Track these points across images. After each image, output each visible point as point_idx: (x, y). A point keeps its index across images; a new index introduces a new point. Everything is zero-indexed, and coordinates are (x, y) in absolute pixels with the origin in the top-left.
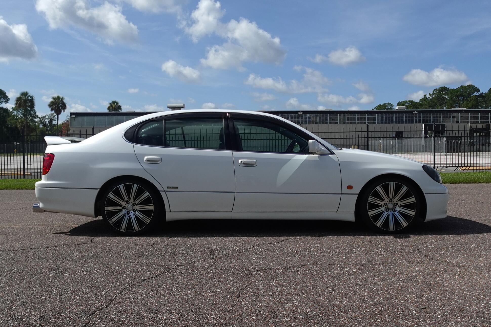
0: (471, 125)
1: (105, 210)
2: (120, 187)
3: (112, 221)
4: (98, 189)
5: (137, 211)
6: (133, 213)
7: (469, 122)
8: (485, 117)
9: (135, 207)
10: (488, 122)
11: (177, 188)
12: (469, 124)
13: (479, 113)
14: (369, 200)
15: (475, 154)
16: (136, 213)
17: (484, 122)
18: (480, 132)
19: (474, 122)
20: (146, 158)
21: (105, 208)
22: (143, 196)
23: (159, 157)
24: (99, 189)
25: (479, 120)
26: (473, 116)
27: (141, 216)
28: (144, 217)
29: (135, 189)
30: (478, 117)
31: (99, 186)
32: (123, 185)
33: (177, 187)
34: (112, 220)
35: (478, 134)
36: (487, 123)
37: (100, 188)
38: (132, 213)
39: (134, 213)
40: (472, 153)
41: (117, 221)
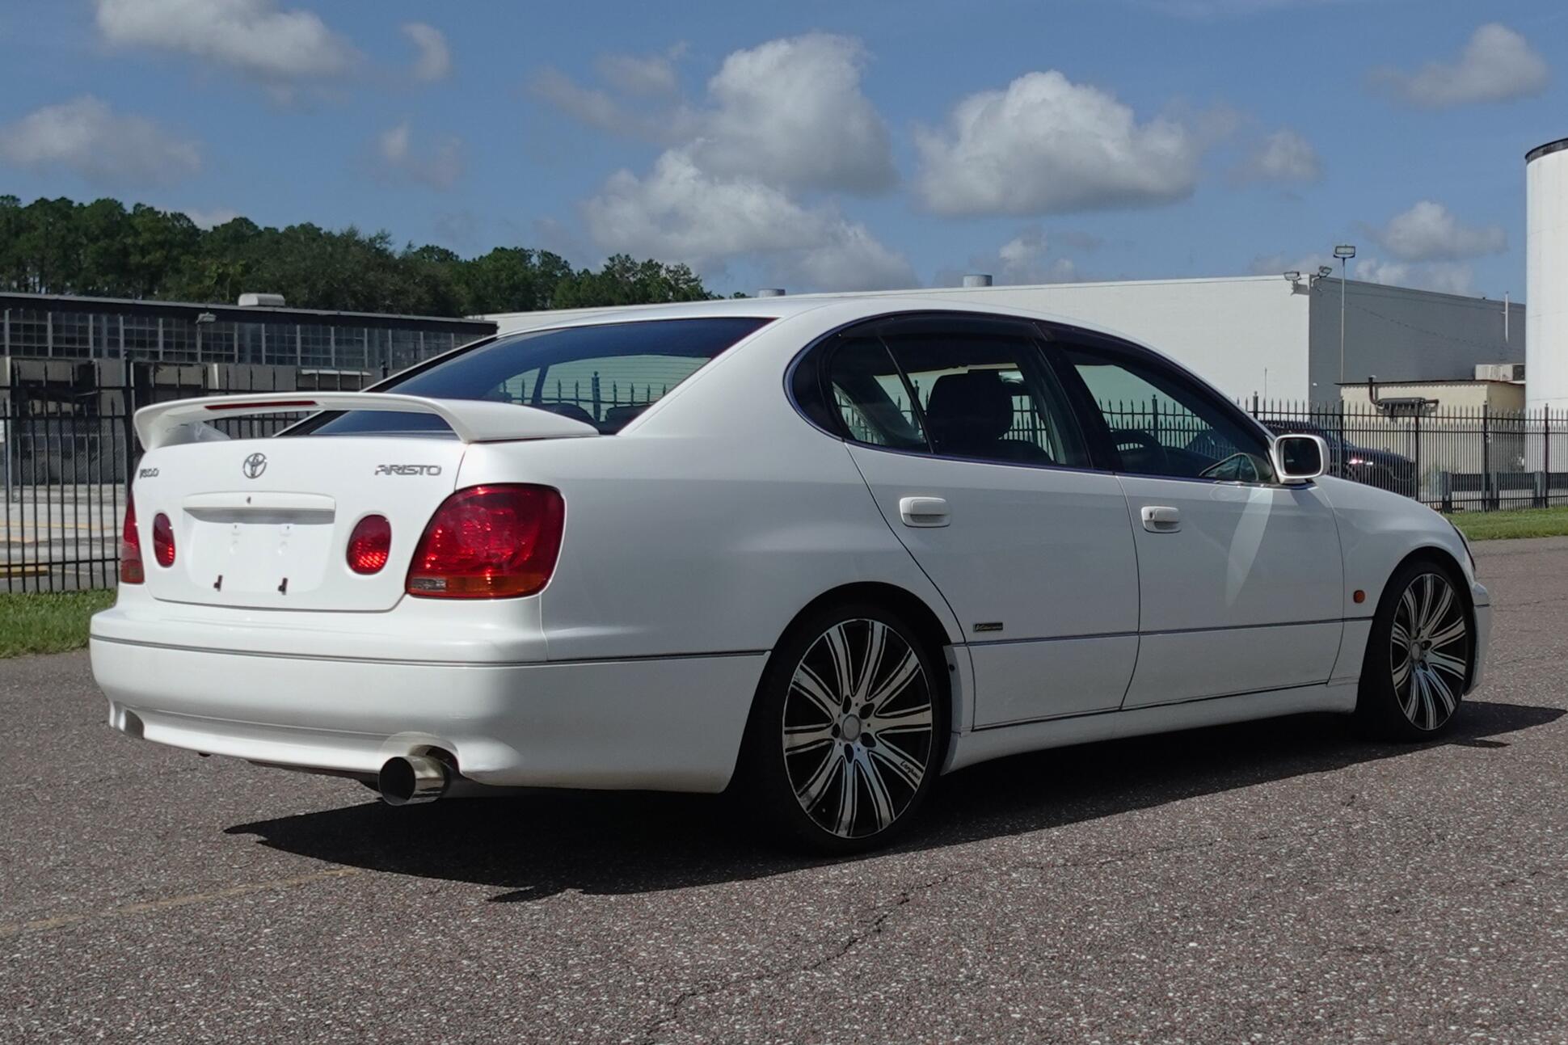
0: (15, 362)
1: (786, 745)
2: (831, 634)
3: (809, 797)
4: (763, 652)
5: (877, 741)
6: (864, 749)
7: (7, 350)
8: (70, 329)
9: (869, 725)
10: (85, 352)
11: (997, 626)
12: (8, 359)
13: (50, 314)
14: (1394, 635)
15: (55, 495)
16: (876, 749)
17: (71, 352)
18: (59, 399)
19: (28, 351)
20: (905, 504)
21: (784, 736)
22: (903, 670)
23: (942, 500)
24: (768, 654)
25: (50, 344)
26: (25, 326)
27: (898, 760)
28: (906, 763)
29: (879, 644)
30: (45, 328)
31: (770, 641)
32: (839, 628)
33: (1001, 624)
34: (811, 789)
35: (52, 406)
36: (83, 360)
37: (772, 647)
38: (861, 753)
39: (869, 751)
40: (55, 490)
41: (825, 790)
